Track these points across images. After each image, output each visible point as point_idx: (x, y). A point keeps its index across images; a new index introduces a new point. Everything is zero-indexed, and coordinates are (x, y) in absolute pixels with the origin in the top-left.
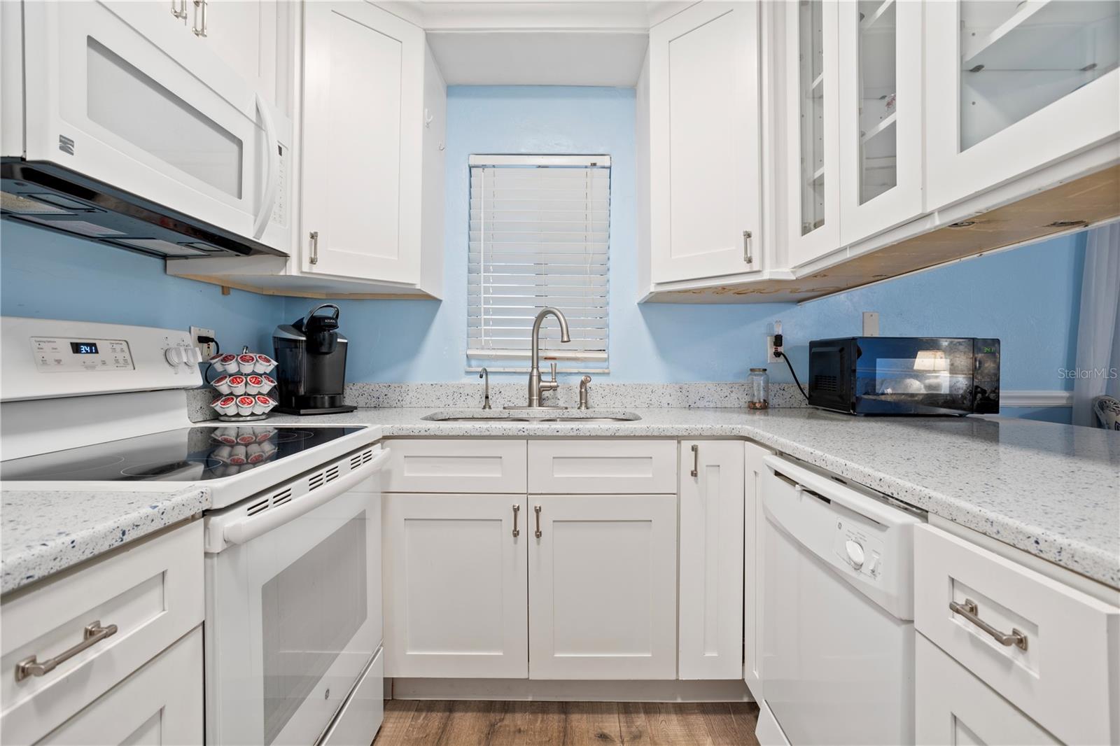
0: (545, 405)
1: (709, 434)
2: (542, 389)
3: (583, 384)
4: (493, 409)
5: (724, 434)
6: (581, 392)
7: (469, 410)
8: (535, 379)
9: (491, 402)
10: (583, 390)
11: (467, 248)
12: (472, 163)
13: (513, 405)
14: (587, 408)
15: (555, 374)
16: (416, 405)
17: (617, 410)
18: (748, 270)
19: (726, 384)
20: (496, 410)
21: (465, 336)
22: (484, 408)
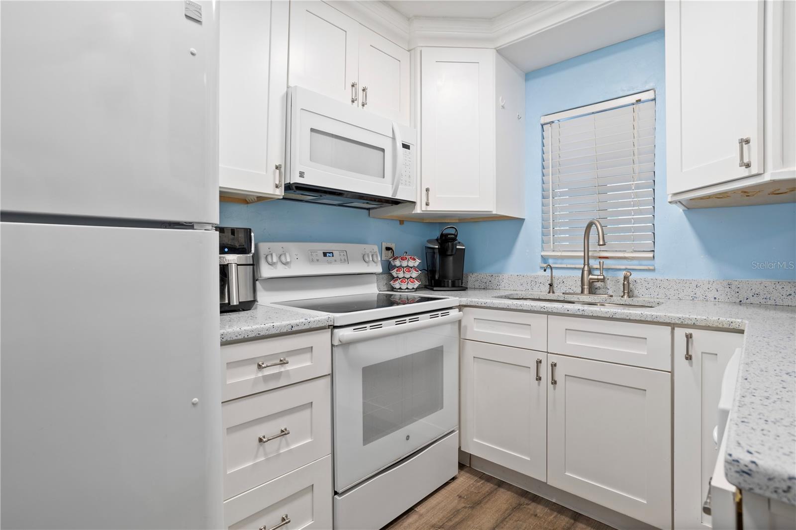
0: (597, 293)
1: (704, 325)
2: (591, 281)
3: (626, 278)
4: (556, 294)
5: (721, 326)
6: (624, 284)
7: (542, 293)
8: (586, 273)
9: (555, 289)
10: (626, 283)
11: (541, 181)
12: (542, 122)
13: (573, 292)
14: (629, 297)
15: (602, 269)
16: (507, 289)
17: (652, 300)
18: (746, 174)
19: (789, 283)
20: (558, 294)
21: (540, 243)
22: (549, 292)
